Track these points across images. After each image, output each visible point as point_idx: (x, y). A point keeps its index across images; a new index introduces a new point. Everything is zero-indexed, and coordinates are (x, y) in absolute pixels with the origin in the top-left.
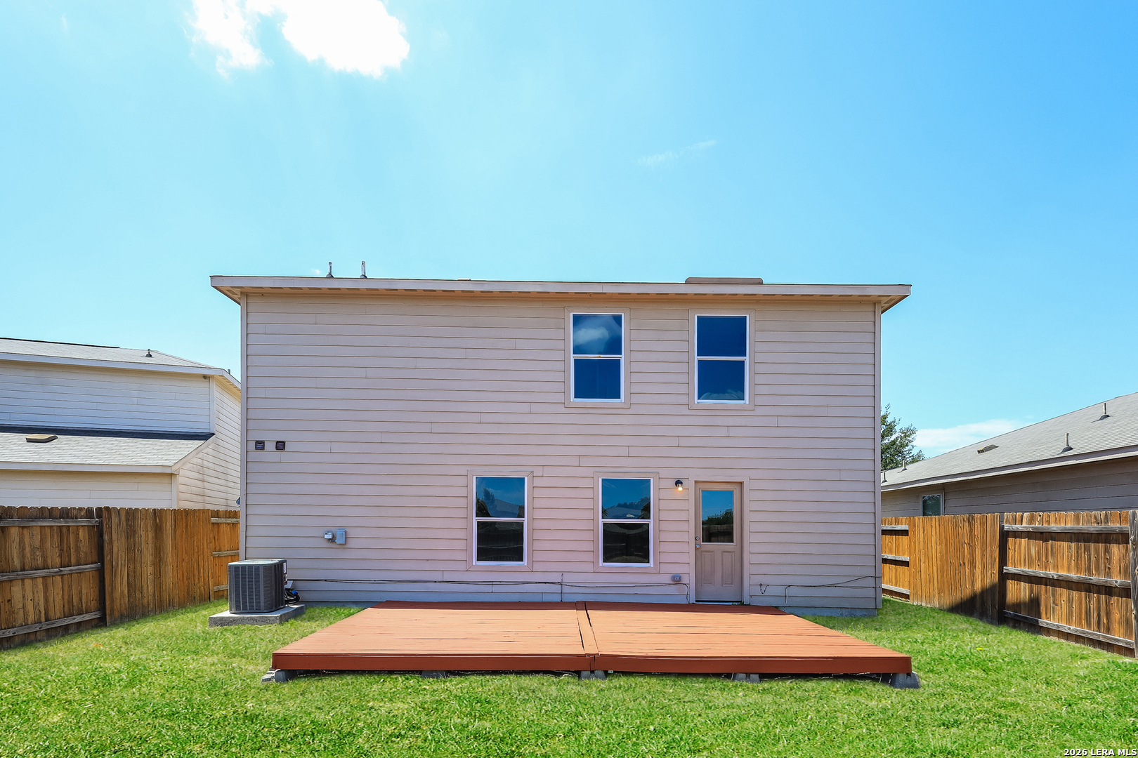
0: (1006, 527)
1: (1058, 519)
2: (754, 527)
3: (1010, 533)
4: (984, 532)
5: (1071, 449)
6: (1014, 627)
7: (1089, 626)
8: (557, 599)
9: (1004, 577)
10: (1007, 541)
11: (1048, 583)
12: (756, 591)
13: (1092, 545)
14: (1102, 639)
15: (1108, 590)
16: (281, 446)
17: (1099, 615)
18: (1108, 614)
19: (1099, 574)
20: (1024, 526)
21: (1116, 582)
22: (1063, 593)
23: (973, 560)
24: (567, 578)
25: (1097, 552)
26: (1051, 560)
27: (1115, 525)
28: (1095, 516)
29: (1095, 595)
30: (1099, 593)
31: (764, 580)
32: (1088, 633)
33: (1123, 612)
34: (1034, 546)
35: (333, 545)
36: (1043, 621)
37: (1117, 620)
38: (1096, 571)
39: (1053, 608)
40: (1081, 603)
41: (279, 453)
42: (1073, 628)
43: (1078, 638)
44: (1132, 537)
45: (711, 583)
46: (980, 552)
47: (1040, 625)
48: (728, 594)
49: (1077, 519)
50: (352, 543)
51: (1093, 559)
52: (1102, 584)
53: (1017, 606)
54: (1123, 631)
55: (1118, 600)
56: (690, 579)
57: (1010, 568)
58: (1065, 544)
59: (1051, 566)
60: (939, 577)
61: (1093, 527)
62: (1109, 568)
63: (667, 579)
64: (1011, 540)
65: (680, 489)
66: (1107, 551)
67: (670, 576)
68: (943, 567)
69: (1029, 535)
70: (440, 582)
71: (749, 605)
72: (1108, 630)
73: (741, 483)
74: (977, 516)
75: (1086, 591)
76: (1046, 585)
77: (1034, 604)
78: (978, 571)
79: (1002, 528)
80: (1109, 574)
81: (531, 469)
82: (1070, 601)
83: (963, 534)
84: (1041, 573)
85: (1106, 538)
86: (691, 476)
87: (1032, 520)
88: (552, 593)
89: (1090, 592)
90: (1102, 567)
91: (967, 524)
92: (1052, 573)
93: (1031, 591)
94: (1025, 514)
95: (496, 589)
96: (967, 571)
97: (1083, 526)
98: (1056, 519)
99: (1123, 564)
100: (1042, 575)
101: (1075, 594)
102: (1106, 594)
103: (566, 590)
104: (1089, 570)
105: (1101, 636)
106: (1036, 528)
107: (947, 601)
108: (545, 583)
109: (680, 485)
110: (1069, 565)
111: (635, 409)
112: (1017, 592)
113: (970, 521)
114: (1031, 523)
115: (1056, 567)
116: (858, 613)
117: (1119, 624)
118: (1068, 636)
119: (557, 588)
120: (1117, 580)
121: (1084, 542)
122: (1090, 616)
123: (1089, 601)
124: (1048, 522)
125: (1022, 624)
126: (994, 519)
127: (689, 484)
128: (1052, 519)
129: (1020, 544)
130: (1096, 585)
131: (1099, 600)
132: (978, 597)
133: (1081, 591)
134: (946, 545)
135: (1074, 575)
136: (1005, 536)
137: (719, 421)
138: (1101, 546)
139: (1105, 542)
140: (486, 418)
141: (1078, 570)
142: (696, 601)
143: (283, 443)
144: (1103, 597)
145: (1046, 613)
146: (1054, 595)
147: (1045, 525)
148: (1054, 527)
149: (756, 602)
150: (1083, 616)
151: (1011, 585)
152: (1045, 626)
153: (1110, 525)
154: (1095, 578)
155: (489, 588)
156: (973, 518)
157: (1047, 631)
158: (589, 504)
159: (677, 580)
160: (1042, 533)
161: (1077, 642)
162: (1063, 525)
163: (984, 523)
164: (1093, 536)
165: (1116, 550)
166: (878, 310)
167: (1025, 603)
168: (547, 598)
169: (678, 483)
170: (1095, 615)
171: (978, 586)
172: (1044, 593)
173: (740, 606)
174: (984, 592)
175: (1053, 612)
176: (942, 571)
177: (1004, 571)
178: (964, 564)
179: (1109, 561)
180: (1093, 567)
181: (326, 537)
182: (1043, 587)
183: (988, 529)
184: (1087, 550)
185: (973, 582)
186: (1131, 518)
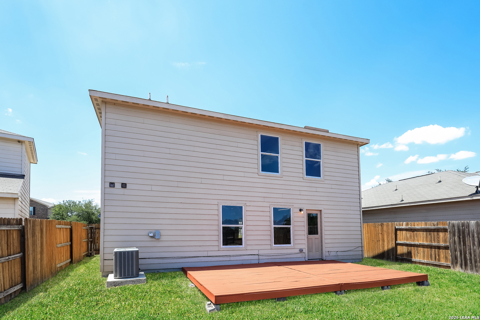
0: (397, 227)
1: (418, 224)
2: (326, 228)
3: (398, 229)
4: (388, 229)
5: (403, 200)
6: (401, 262)
7: (432, 259)
8: (257, 262)
9: (397, 245)
10: (397, 232)
11: (415, 246)
12: (327, 254)
13: (432, 233)
14: (437, 264)
15: (439, 248)
16: (124, 186)
17: (435, 256)
18: (439, 256)
19: (435, 243)
20: (404, 227)
21: (442, 245)
22: (421, 250)
23: (383, 239)
24: (261, 252)
25: (434, 235)
26: (416, 238)
27: (441, 226)
28: (433, 223)
29: (434, 249)
30: (435, 248)
31: (330, 250)
32: (432, 262)
33: (444, 254)
34: (408, 234)
35: (153, 239)
36: (413, 259)
37: (442, 257)
38: (434, 241)
39: (417, 255)
40: (428, 252)
41: (123, 190)
42: (426, 261)
43: (427, 264)
44: (449, 230)
45: (311, 252)
46: (386, 236)
47: (413, 261)
48: (317, 256)
49: (426, 224)
50: (163, 238)
51: (433, 237)
52: (437, 245)
53: (402, 255)
54: (444, 260)
55: (442, 251)
56: (305, 251)
57: (399, 242)
58: (421, 233)
59: (416, 240)
60: (367, 246)
61: (433, 227)
62: (439, 240)
63: (297, 251)
64: (398, 232)
65: (302, 212)
66: (438, 234)
67: (299, 250)
68: (369, 242)
69: (406, 230)
70: (206, 256)
71: (325, 260)
72: (439, 261)
73: (321, 211)
74: (385, 223)
75: (430, 248)
76: (414, 247)
77: (409, 254)
78: (386, 243)
79: (395, 227)
80: (439, 242)
81: (245, 202)
82: (424, 252)
83: (378, 230)
84: (413, 243)
85: (438, 230)
86: (305, 207)
87: (407, 225)
88: (254, 259)
89: (432, 248)
90: (436, 240)
91: (380, 226)
92: (416, 243)
93: (408, 249)
94: (404, 223)
95: (232, 258)
96: (381, 243)
97: (428, 227)
98: (417, 224)
99: (444, 239)
100: (413, 244)
101: (426, 249)
102: (438, 249)
103: (261, 257)
104: (431, 241)
105: (437, 263)
106: (409, 227)
107: (371, 255)
108: (252, 255)
109: (302, 211)
110: (423, 240)
111: (284, 178)
112: (401, 250)
113: (382, 225)
114: (407, 226)
115: (418, 241)
116: (357, 261)
117: (443, 258)
118: (423, 264)
119: (257, 257)
120: (442, 244)
121: (429, 232)
122: (432, 256)
123: (432, 252)
124: (414, 225)
125: (404, 261)
126: (392, 224)
127: (305, 210)
128: (416, 224)
129: (403, 233)
130: (434, 246)
131: (435, 251)
132: (386, 253)
133: (428, 248)
134: (370, 234)
135: (426, 243)
136: (396, 230)
137: (313, 185)
138: (436, 233)
139: (437, 232)
140: (226, 178)
141: (427, 241)
142: (308, 260)
143: (126, 184)
144: (437, 250)
145: (414, 257)
146: (417, 250)
147: (413, 226)
148: (417, 227)
149: (328, 259)
150: (429, 256)
151: (399, 248)
152: (415, 261)
153: (439, 226)
154: (434, 244)
155: (228, 259)
156: (383, 224)
157: (415, 262)
158: (268, 219)
159: (301, 251)
160: (411, 229)
161: (427, 265)
162: (420, 226)
163: (388, 226)
164: (432, 230)
165: (441, 234)
166: (359, 146)
167: (405, 254)
168: (253, 262)
169: (301, 210)
170: (434, 256)
171: (386, 248)
172: (413, 250)
173: (322, 261)
174: (388, 251)
175: (417, 256)
176: (369, 243)
177: (397, 243)
178: (379, 241)
179: (439, 238)
180: (432, 239)
181: (150, 235)
182: (413, 247)
183: (390, 228)
184: (430, 234)
185: (383, 247)
186: (449, 224)
